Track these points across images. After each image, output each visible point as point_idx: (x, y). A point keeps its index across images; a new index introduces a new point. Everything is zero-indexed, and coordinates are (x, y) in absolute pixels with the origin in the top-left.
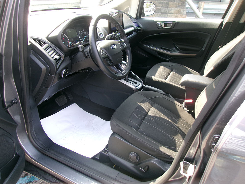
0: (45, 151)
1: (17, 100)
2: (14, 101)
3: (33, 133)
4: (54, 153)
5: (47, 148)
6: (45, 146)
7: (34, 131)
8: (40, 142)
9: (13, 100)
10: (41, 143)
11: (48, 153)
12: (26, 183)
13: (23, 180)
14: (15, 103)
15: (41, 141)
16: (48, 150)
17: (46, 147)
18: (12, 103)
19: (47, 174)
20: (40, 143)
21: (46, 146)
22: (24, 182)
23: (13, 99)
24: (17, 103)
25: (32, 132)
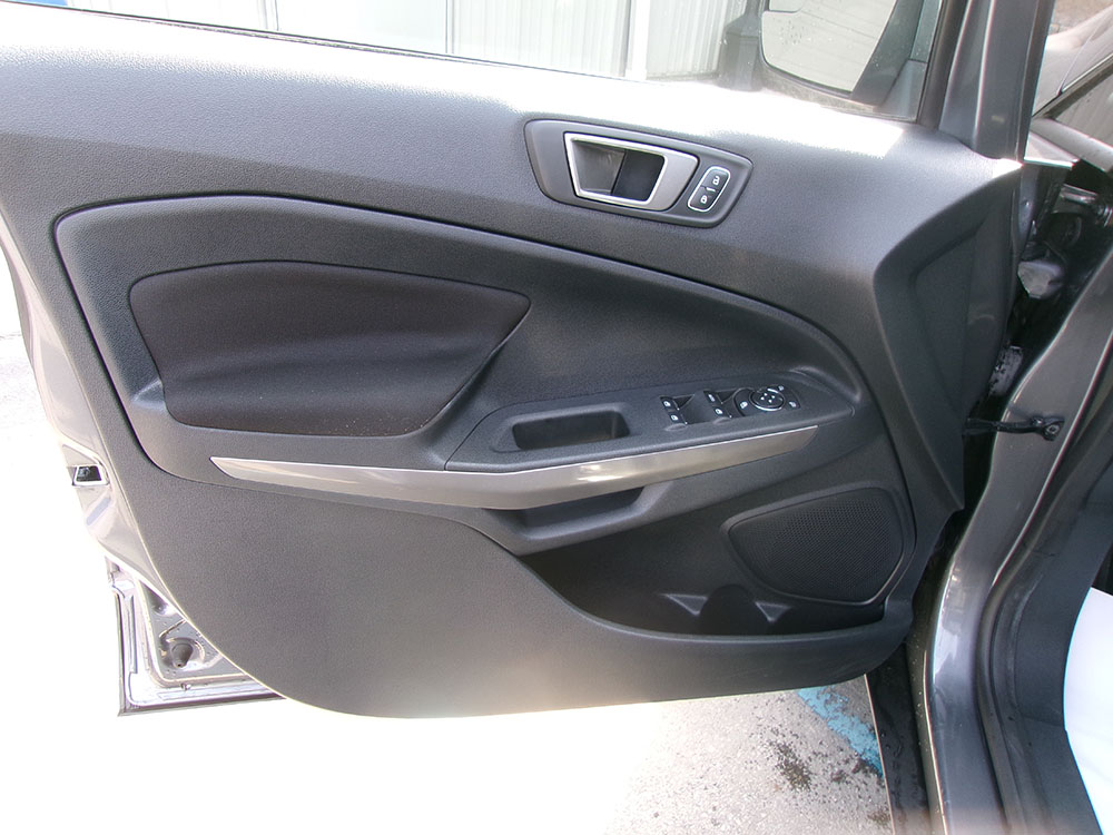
0: (993, 710)
1: (1057, 427)
2: (1044, 423)
3: (1017, 603)
4: (1015, 751)
5: (1012, 705)
6: (1013, 692)
7: (1026, 599)
8: (1011, 660)
9: (1040, 417)
10: (1011, 667)
11: (992, 726)
12: (863, 758)
13: (863, 738)
14: (1041, 431)
15: (1015, 663)
16: (1005, 717)
17: (1014, 701)
18: (1029, 426)
19: (920, 788)
20: (1006, 666)
21: (1014, 696)
22: (860, 750)
23: (1046, 413)
24: (1049, 438)
25: (1016, 596)
